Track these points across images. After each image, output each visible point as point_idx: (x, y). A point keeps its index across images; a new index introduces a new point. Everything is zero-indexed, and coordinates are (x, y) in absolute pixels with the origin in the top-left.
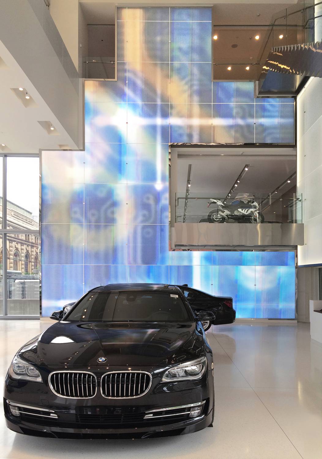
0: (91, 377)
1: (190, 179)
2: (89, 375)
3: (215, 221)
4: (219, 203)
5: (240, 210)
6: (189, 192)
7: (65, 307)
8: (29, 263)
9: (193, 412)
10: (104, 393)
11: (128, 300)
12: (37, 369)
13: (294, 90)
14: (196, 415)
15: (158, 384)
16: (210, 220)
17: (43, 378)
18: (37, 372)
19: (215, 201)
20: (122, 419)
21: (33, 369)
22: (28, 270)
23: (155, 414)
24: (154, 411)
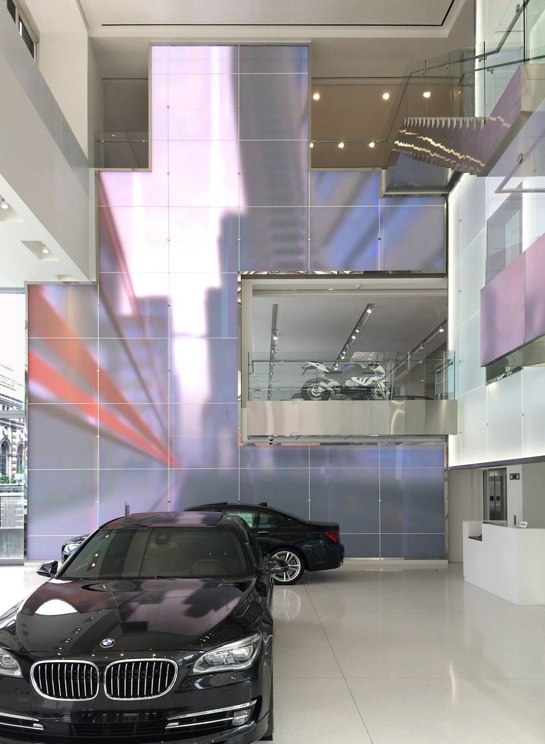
0: (92, 668)
1: (277, 328)
2: (89, 666)
3: (314, 397)
4: (322, 368)
5: (354, 379)
6: (276, 348)
7: (66, 545)
8: (8, 458)
9: (238, 718)
10: (109, 692)
11: (159, 542)
12: (15, 658)
13: (444, 184)
14: (243, 721)
15: (186, 677)
16: (305, 395)
17: (22, 671)
18: (15, 662)
19: (314, 364)
20: (135, 730)
21: (10, 657)
22: (6, 471)
23: (182, 721)
24: (181, 717)
